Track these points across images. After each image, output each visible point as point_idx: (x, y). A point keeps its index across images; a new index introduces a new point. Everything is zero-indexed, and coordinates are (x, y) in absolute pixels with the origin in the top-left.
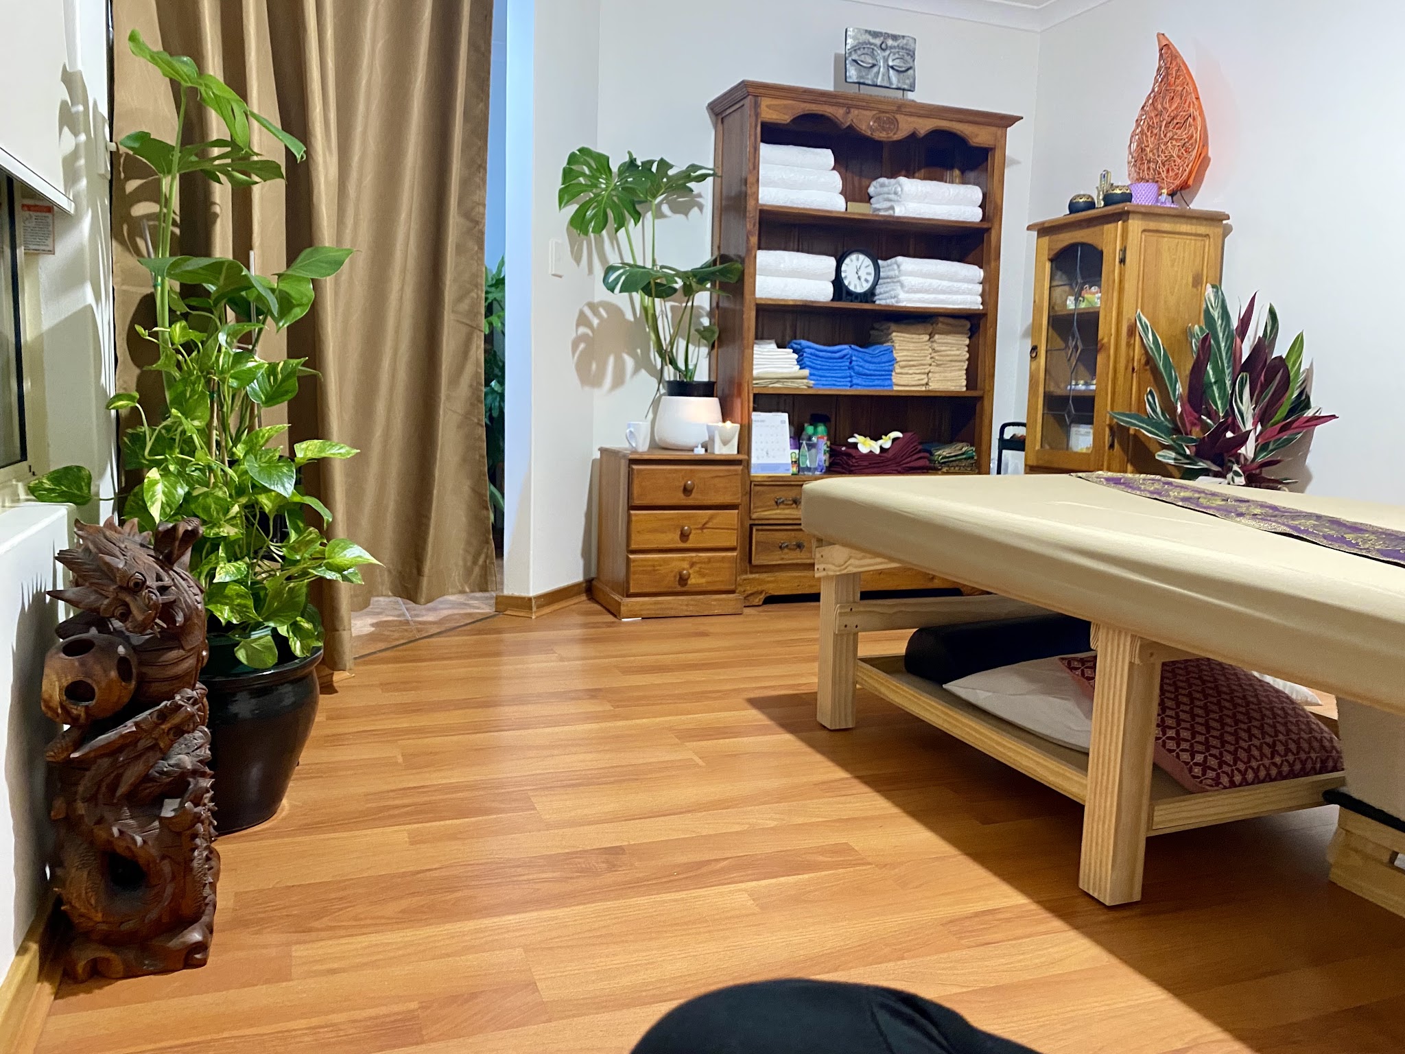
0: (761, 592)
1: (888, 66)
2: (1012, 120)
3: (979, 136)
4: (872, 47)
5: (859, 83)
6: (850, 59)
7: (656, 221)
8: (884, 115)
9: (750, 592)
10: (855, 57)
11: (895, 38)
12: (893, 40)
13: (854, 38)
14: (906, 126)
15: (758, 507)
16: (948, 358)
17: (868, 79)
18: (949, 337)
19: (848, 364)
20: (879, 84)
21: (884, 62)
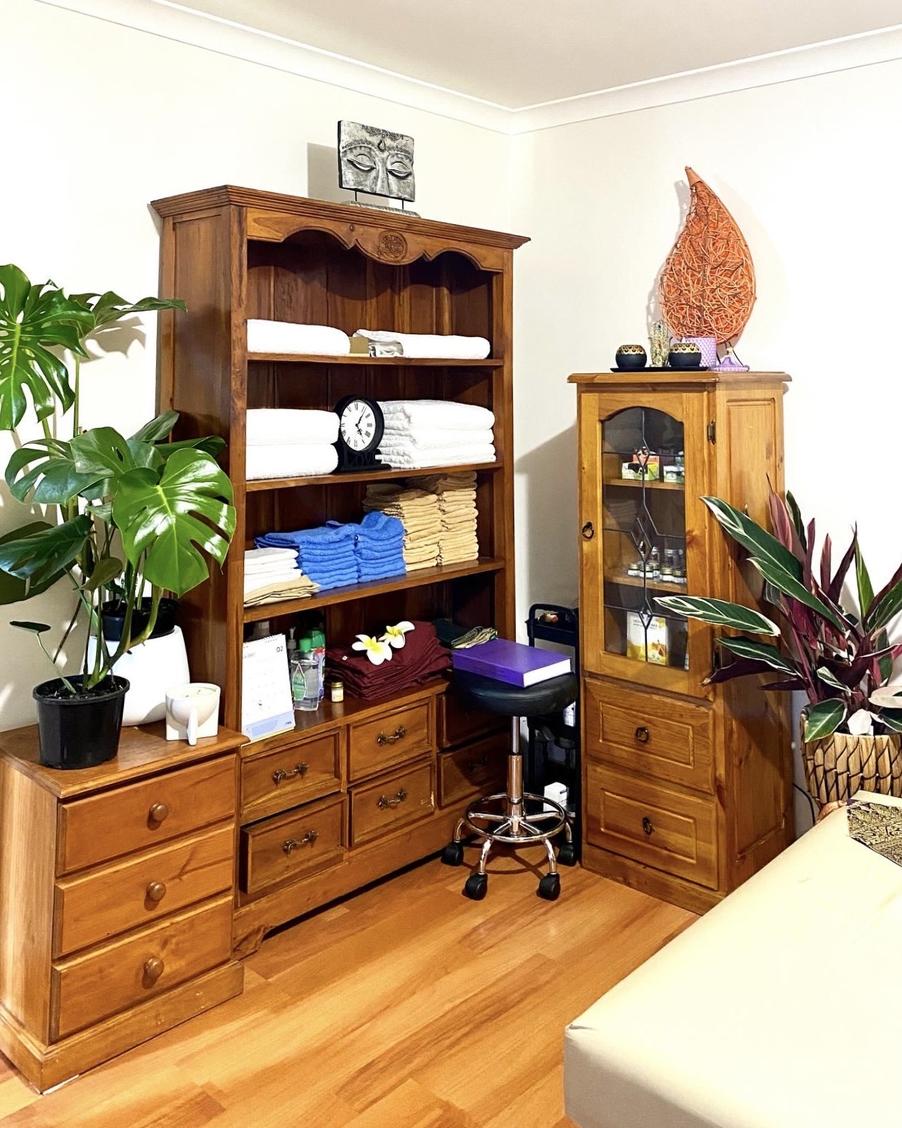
0: (259, 930)
1: (387, 169)
2: (519, 241)
3: (487, 259)
4: (370, 146)
5: (356, 190)
6: (345, 159)
7: (81, 365)
8: (392, 233)
9: (242, 937)
10: (350, 157)
11: (393, 137)
12: (392, 139)
13: (349, 134)
14: (415, 248)
15: (250, 796)
16: (459, 520)
17: (366, 186)
18: (457, 493)
19: (352, 547)
20: (378, 192)
21: (383, 166)
